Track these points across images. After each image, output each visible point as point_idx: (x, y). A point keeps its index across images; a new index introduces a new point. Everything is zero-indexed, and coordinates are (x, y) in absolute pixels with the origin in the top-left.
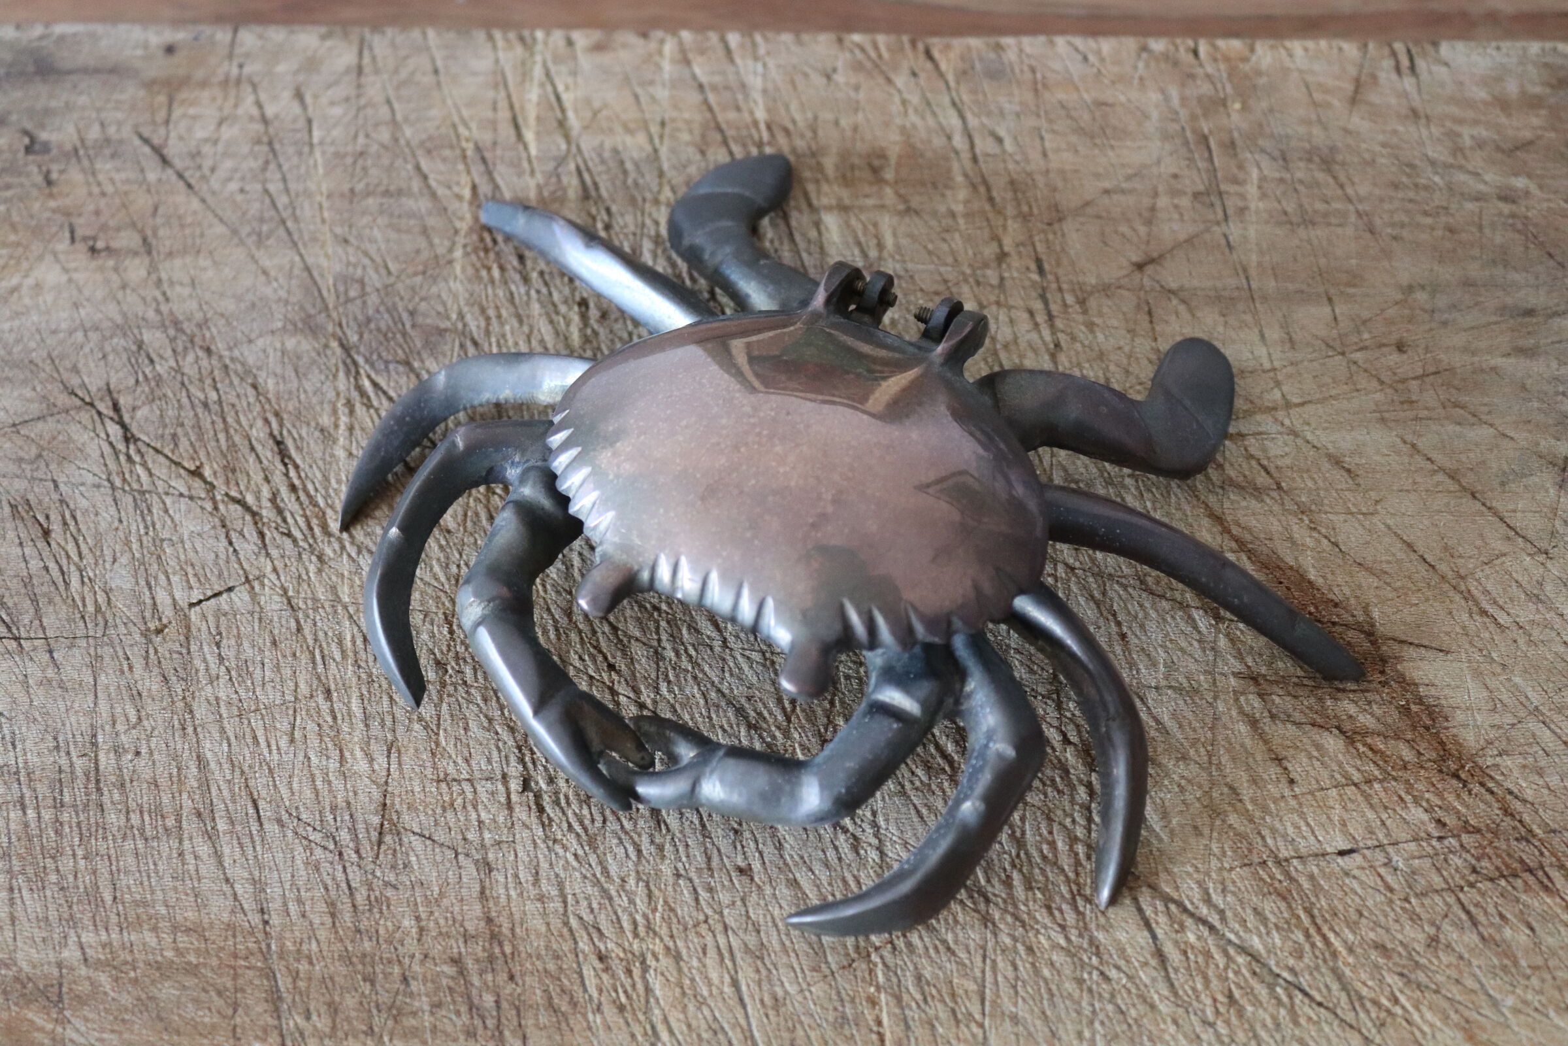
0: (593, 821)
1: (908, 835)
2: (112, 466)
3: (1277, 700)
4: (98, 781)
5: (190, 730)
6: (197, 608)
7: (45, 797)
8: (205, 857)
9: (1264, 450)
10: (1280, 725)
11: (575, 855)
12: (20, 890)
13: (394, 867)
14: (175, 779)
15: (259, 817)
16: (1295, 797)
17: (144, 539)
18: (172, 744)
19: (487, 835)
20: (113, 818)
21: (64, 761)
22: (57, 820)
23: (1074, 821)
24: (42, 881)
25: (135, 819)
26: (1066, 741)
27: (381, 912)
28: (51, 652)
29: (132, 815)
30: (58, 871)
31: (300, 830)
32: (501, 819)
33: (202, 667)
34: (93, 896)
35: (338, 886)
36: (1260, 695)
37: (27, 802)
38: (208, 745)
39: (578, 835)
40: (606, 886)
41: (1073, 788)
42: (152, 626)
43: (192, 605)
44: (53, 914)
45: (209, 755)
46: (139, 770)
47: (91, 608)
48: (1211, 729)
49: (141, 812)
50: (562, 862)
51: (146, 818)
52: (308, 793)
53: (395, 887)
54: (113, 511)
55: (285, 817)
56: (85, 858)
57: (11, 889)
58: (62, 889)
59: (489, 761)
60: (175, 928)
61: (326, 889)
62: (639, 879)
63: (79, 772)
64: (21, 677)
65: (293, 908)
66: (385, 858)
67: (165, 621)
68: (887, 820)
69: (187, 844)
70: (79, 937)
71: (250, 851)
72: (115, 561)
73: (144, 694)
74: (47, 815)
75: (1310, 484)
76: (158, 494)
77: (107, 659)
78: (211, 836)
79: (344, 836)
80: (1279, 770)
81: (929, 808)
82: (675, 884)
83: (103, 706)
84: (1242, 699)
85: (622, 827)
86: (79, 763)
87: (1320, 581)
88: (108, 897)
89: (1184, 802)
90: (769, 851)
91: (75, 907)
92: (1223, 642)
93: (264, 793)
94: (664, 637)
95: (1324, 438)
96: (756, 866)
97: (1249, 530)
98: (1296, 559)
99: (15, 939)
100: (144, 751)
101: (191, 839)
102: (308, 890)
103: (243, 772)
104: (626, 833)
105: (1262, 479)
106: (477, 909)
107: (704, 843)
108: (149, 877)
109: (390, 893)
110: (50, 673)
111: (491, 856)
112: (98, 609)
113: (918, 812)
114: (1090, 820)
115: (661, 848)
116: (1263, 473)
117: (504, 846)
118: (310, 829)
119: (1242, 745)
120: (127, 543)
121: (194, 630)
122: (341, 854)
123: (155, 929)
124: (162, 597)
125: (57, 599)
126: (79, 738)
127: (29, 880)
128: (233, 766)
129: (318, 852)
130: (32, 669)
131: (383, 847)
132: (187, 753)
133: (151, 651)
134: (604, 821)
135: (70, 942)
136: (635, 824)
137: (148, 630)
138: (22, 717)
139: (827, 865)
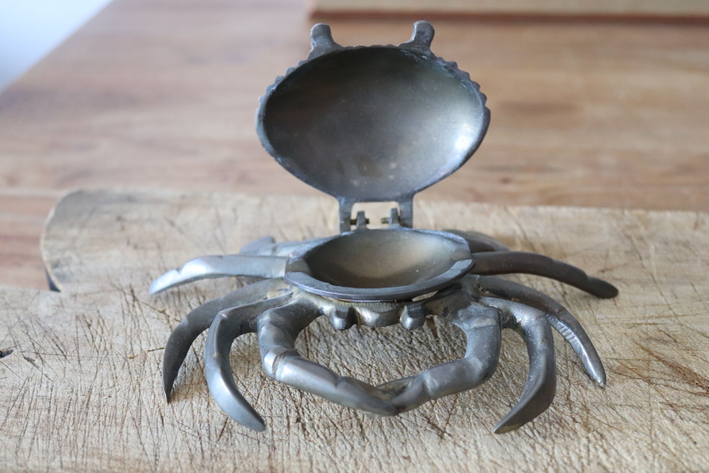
0: (330, 435)
1: (493, 450)
2: (125, 307)
3: (683, 413)
4: (88, 404)
5: (137, 391)
6: (152, 352)
7: (60, 408)
8: (132, 434)
9: (668, 329)
10: (686, 422)
11: (320, 447)
12: (37, 439)
13: (226, 444)
14: (125, 406)
15: (163, 423)
16: (698, 448)
17: (133, 330)
18: (127, 395)
19: (275, 437)
20: (91, 417)
21: (74, 397)
22: (64, 416)
23: (580, 450)
24: (50, 437)
25: (102, 419)
26: (574, 420)
27: (216, 460)
28: (79, 361)
29: (101, 417)
30: (58, 434)
31: (183, 428)
32: (284, 431)
33: (148, 371)
34: (73, 444)
35: (196, 449)
36: (675, 411)
37: (52, 409)
38: (144, 396)
39: (322, 440)
40: (334, 459)
41: (579, 438)
42: (129, 356)
43: (149, 351)
44: (51, 449)
45: (144, 399)
46: (109, 402)
47: (102, 348)
48: (650, 421)
49: (105, 417)
50: (312, 449)
51: (108, 418)
52: (189, 416)
53: (225, 452)
54: (122, 320)
55: (176, 423)
56: (73, 430)
57: (33, 439)
58: (59, 440)
59: (281, 410)
60: (110, 458)
61: (190, 450)
62: (351, 456)
63: (80, 401)
64: (62, 368)
65: (172, 456)
66: (223, 440)
67: (135, 355)
68: (482, 444)
69: (125, 429)
70: (61, 458)
71: (155, 434)
72: (118, 335)
73: (119, 377)
74: (60, 414)
75: (690, 341)
76: (144, 318)
77: (105, 365)
78: (138, 427)
79: (204, 432)
80: (687, 438)
81: (504, 441)
82: (370, 461)
83: (98, 380)
84: (665, 412)
85: (345, 438)
86: (80, 398)
87: (700, 373)
88: (80, 445)
89: (638, 447)
90: (420, 452)
91: (63, 448)
92: (653, 391)
93: (167, 414)
94: (373, 375)
95: (696, 327)
96: (413, 456)
97: (663, 354)
98: (687, 365)
99: (29, 457)
100: (113, 395)
101: (127, 427)
102: (180, 449)
103: (159, 406)
104: (347, 440)
105: (666, 338)
106: (266, 462)
107: (386, 446)
108: (103, 439)
109: (222, 454)
110: (77, 367)
111: (276, 444)
112: (105, 349)
113: (498, 442)
114: (589, 451)
115: (364, 447)
116: (667, 336)
117: (284, 442)
118: (187, 428)
119: (667, 428)
120: (125, 330)
121: (148, 359)
122: (200, 438)
123: (100, 458)
124: (136, 348)
125: (88, 345)
126: (83, 389)
127: (43, 436)
128: (155, 404)
129: (189, 437)
130: (69, 366)
131: (222, 437)
132: (134, 398)
133: (126, 364)
134: (336, 435)
135: (56, 460)
136: (352, 438)
137: (127, 357)
138: (58, 381)
139: (450, 458)
